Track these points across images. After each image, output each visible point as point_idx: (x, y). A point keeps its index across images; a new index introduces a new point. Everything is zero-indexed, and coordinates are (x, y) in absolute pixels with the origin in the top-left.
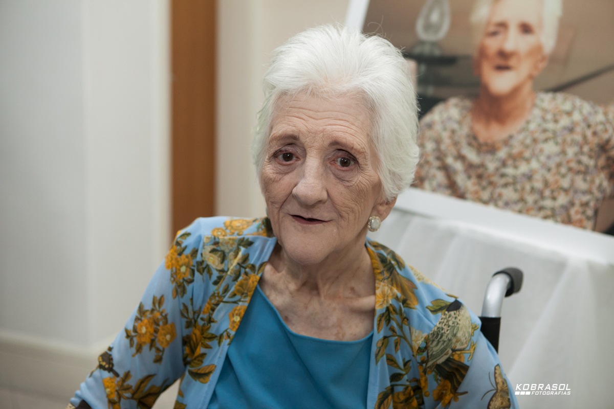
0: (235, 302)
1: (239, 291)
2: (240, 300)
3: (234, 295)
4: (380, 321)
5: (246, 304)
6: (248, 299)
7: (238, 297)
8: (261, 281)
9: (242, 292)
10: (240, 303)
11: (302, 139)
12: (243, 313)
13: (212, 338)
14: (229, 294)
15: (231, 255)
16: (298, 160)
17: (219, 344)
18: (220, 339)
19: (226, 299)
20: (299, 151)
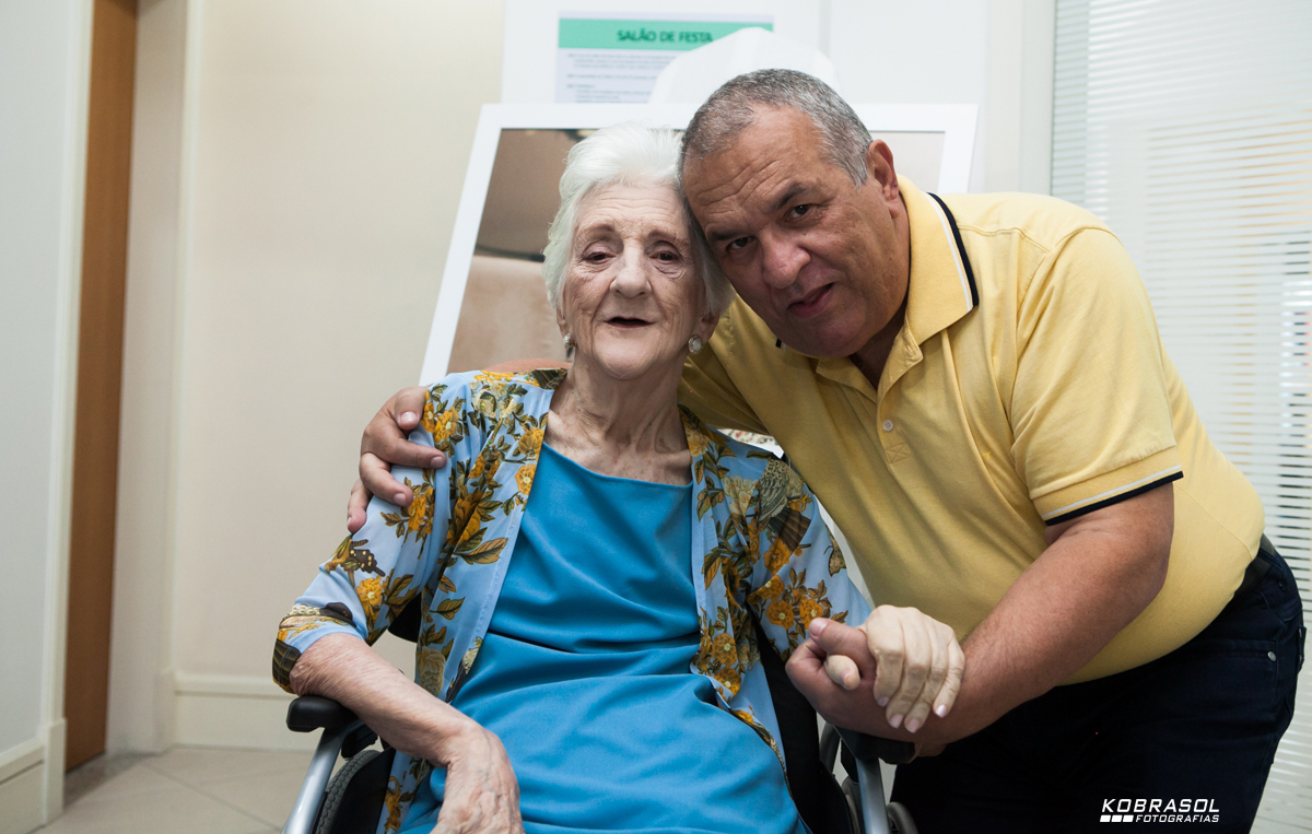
0: (520, 462)
1: (522, 447)
2: (525, 459)
3: (517, 453)
4: (698, 469)
5: (535, 463)
6: (536, 456)
7: (522, 456)
8: (547, 434)
9: (525, 448)
10: (527, 463)
11: (618, 229)
12: (533, 473)
13: (497, 504)
14: (511, 451)
15: (501, 404)
16: (612, 257)
17: (507, 512)
18: (507, 507)
19: (509, 455)
20: (614, 247)
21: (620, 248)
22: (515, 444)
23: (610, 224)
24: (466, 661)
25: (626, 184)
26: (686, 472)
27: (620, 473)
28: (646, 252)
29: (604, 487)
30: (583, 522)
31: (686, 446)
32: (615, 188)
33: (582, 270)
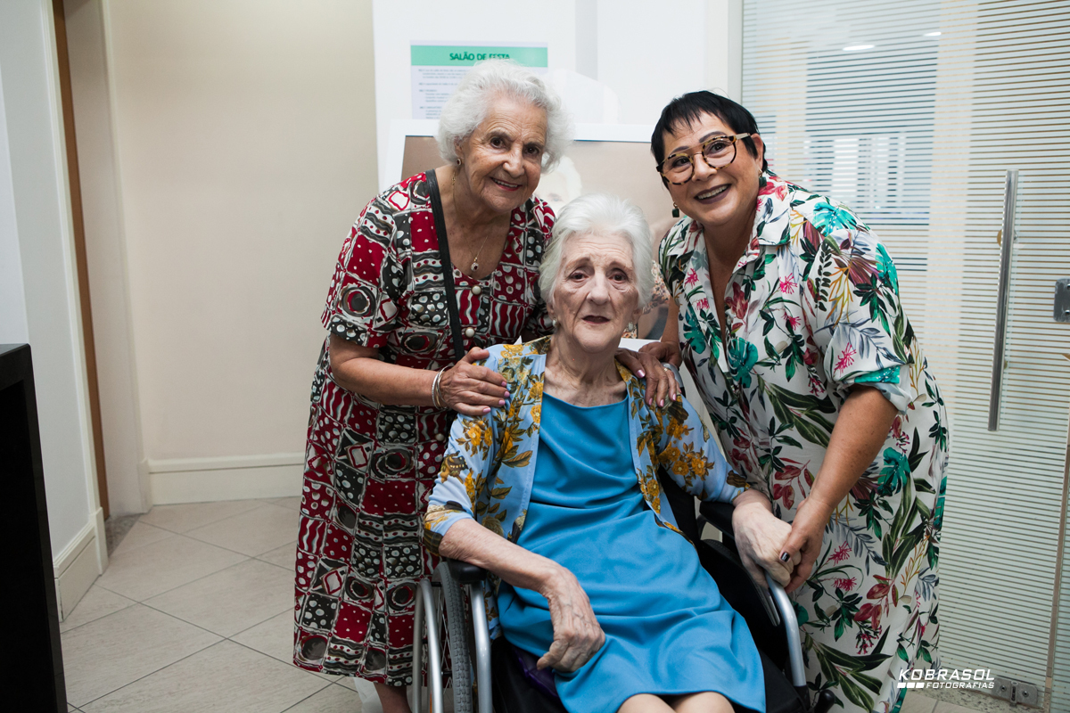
0: (532, 404)
4: (630, 389)
5: (541, 403)
6: (540, 400)
7: (533, 400)
10: (536, 404)
11: (592, 260)
12: (540, 410)
13: (521, 432)
14: (526, 398)
15: (518, 371)
16: (586, 277)
17: (529, 435)
18: (529, 431)
19: (525, 402)
20: (588, 272)
21: (592, 272)
22: (528, 394)
23: (588, 256)
24: (518, 523)
25: (595, 234)
26: (624, 394)
27: (590, 403)
28: (607, 276)
29: (585, 414)
30: (572, 433)
31: (621, 379)
32: (588, 236)
33: (568, 287)
